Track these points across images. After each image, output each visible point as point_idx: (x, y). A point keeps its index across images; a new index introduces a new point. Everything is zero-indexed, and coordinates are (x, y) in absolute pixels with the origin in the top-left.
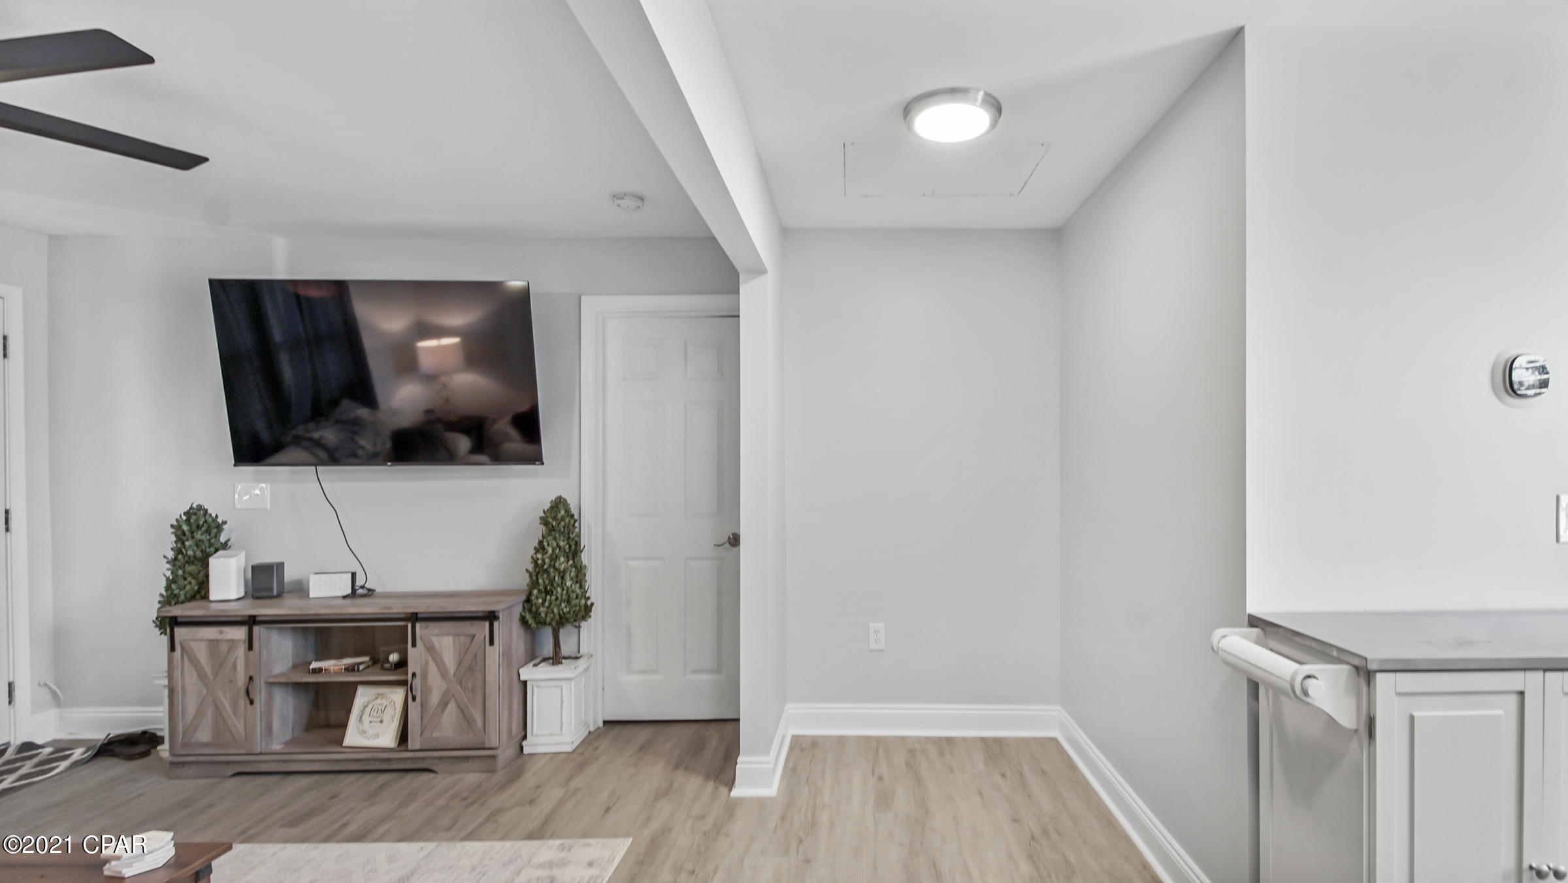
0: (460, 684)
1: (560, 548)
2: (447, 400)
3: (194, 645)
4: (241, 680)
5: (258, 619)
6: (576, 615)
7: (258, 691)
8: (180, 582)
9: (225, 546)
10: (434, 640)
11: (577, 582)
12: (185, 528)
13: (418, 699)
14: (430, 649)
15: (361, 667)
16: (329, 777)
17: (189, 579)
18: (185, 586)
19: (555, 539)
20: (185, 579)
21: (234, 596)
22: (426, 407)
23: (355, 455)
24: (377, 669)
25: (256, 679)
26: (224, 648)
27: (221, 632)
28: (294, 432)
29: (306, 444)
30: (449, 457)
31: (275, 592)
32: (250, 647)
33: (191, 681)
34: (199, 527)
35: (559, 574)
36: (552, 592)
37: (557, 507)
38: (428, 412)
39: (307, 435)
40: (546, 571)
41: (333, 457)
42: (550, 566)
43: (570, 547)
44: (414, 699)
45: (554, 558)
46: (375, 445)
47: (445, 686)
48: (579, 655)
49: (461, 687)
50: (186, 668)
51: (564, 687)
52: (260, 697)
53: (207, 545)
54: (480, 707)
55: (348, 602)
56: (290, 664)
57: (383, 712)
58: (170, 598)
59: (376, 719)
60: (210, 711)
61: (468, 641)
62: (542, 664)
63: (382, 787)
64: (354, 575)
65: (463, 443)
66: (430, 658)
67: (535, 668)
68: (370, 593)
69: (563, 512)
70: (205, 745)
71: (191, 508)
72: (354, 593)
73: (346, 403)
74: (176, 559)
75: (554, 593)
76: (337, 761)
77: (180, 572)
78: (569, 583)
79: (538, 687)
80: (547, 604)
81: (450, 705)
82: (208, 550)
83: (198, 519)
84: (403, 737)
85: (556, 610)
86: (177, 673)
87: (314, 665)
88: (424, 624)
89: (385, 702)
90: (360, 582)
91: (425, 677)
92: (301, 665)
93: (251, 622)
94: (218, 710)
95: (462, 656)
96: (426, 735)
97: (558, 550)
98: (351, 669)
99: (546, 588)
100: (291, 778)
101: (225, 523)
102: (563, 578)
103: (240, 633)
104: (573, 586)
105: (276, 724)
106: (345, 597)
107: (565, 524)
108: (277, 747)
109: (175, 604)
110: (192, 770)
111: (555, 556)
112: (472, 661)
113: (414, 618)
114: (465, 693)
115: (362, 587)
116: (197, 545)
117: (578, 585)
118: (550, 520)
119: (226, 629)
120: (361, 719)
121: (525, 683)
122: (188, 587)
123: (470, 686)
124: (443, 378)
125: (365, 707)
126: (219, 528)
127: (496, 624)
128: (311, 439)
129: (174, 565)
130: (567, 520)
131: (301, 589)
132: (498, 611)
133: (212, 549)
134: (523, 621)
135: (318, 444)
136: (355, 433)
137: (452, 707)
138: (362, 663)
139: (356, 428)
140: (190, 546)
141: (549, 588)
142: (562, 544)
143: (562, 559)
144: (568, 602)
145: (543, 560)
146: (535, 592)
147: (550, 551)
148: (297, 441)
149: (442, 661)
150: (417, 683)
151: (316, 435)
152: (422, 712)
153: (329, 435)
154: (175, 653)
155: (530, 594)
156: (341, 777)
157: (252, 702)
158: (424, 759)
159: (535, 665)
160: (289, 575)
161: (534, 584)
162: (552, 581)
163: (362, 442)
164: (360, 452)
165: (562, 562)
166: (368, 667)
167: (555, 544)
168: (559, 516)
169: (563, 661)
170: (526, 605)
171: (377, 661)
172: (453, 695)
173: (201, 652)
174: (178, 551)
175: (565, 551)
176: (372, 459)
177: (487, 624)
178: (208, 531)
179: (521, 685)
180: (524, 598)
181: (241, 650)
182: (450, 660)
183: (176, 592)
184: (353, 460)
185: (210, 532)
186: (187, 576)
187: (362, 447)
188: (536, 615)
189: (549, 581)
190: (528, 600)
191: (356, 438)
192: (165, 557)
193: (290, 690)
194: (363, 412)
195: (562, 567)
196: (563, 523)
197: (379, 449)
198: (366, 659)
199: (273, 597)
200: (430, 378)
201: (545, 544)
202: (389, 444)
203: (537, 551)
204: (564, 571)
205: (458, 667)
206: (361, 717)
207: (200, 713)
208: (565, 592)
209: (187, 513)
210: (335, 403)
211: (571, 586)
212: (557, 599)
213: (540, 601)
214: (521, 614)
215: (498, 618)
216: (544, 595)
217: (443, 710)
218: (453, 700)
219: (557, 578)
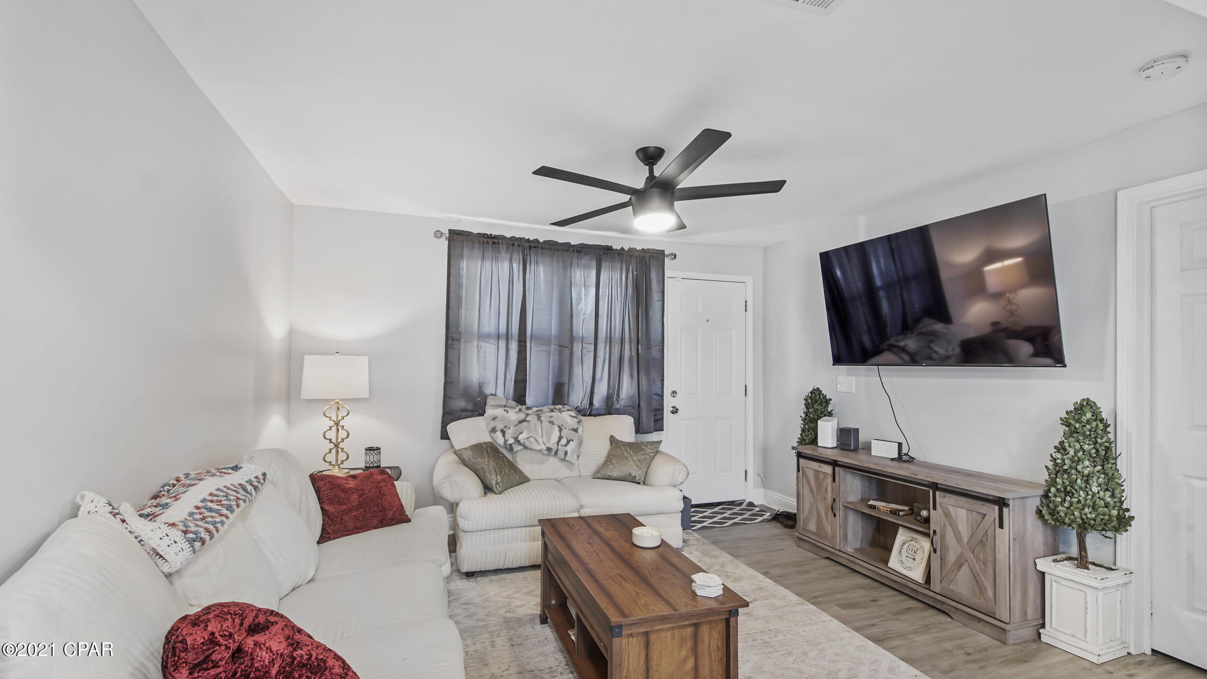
0: (973, 552)
1: (1084, 451)
2: (1012, 313)
3: (807, 470)
4: (830, 501)
5: (838, 463)
6: (1105, 524)
7: (838, 510)
8: (806, 433)
9: (830, 414)
10: (951, 509)
11: (1107, 490)
12: (809, 401)
13: (938, 551)
14: (947, 515)
15: (901, 514)
16: (877, 584)
17: (811, 431)
18: (809, 435)
19: (1078, 441)
20: (809, 431)
21: (830, 446)
22: (995, 320)
23: (930, 358)
24: (911, 518)
25: (837, 501)
26: (821, 476)
27: (820, 467)
28: (888, 342)
29: (895, 350)
30: (1010, 360)
31: (852, 448)
32: (834, 480)
33: (806, 492)
34: (816, 401)
35: (1083, 476)
36: (1073, 494)
37: (1081, 409)
38: (995, 324)
39: (897, 344)
40: (1065, 471)
41: (914, 360)
42: (1071, 467)
43: (1097, 451)
44: (935, 551)
45: (1076, 461)
46: (947, 351)
47: (960, 550)
48: (1113, 567)
49: (974, 556)
50: (804, 484)
51: (1088, 594)
52: (840, 513)
53: (820, 412)
54: (991, 579)
55: (895, 464)
56: (860, 497)
57: (915, 552)
58: (802, 441)
59: (910, 556)
60: (815, 513)
61: (979, 518)
62: (1066, 562)
63: (908, 609)
64: (900, 445)
65: (1025, 348)
66: (947, 523)
67: (1053, 564)
68: (911, 460)
69: (1089, 415)
70: (813, 533)
71: (813, 389)
72: (900, 458)
73: (927, 321)
74: (805, 419)
75: (1076, 495)
76: (882, 576)
77: (807, 426)
78: (1095, 489)
79: (1058, 583)
80: (1066, 505)
81: (964, 567)
82: (820, 415)
83: (816, 396)
84: (928, 580)
85: (1076, 513)
86: (801, 485)
87: (871, 502)
88: (942, 493)
89: (918, 546)
90: (905, 450)
91: (943, 537)
92: (864, 500)
93: (834, 464)
94: (819, 515)
95: (974, 529)
96: (944, 584)
97: (1081, 453)
98: (894, 512)
99: (1065, 488)
100: (856, 574)
101: (831, 400)
102: (1087, 482)
103: (828, 469)
104: (1102, 493)
105: (850, 534)
106: (892, 459)
107: (1092, 428)
108: (850, 550)
109: (804, 444)
110: (807, 546)
111: (1076, 459)
112: (983, 536)
113: (935, 487)
114: (977, 562)
115: (906, 454)
116: (815, 412)
117: (1108, 494)
118: (1073, 422)
119: (822, 465)
120: (900, 552)
121: (1043, 574)
122: (810, 436)
123: (982, 558)
124: (1008, 295)
125: (904, 544)
126: (827, 402)
127: (1005, 510)
128: (898, 347)
129: (804, 422)
130: (1094, 424)
131: (868, 448)
132: (1009, 499)
133: (823, 415)
134: (1039, 513)
135: (903, 350)
136: (931, 341)
137: (965, 569)
138: (902, 510)
139: (932, 337)
140: (812, 412)
141: (1068, 488)
142: (1086, 447)
143: (1087, 463)
144: (1094, 507)
145: (1063, 460)
146: (1053, 490)
147: (1072, 452)
148: (891, 348)
149: (957, 527)
150: (937, 538)
151: (902, 344)
152: (941, 564)
153: (911, 343)
154: (800, 473)
155: (1049, 491)
156: (885, 588)
157: (835, 516)
158: (944, 603)
159: (1054, 561)
160: (862, 437)
161: (1053, 483)
162: (1073, 483)
163: (937, 349)
164: (935, 356)
165: (1086, 466)
166: (907, 515)
167: (1078, 446)
168: (1084, 419)
169: (1090, 566)
170: (1044, 501)
171: (913, 513)
172: (967, 560)
173: (811, 475)
174: (806, 414)
175: (1090, 455)
176: (944, 361)
177: (997, 508)
178: (821, 404)
179: (1040, 575)
180: (1041, 492)
181: (829, 480)
182: (964, 529)
183: (805, 437)
184: (929, 362)
185: (822, 404)
186: (810, 429)
187: (936, 352)
188: (1053, 512)
189: (1070, 483)
190: (1046, 496)
191: (932, 345)
192: (801, 416)
193: (859, 516)
194: (939, 327)
195: (1086, 472)
196: (1088, 427)
197: (950, 353)
198: (906, 508)
199: (851, 451)
200: (997, 296)
201: (1066, 445)
202: (958, 350)
203: (1058, 449)
204: (1088, 476)
205: (971, 537)
206: (900, 550)
207: (810, 512)
208: (1090, 497)
209: (811, 393)
210: (918, 321)
211: (1098, 493)
212: (1079, 502)
213: (1059, 499)
214: (1037, 507)
215: (1008, 505)
216: (1063, 495)
217: (958, 570)
218: (967, 563)
219: (1079, 481)
